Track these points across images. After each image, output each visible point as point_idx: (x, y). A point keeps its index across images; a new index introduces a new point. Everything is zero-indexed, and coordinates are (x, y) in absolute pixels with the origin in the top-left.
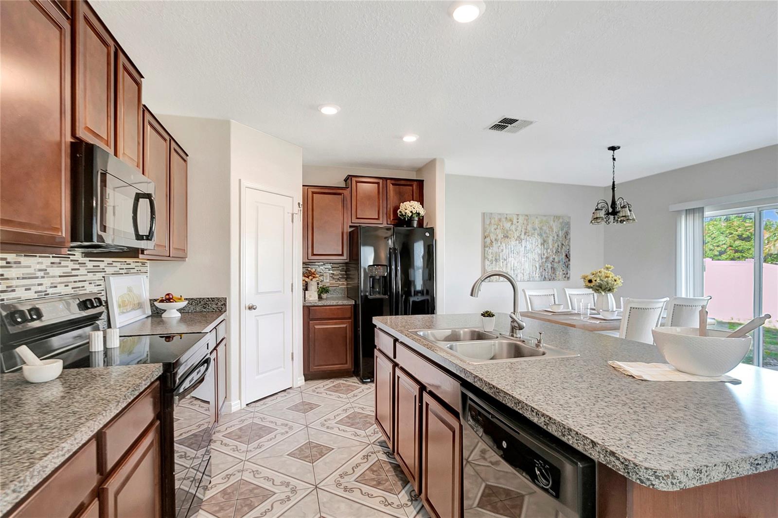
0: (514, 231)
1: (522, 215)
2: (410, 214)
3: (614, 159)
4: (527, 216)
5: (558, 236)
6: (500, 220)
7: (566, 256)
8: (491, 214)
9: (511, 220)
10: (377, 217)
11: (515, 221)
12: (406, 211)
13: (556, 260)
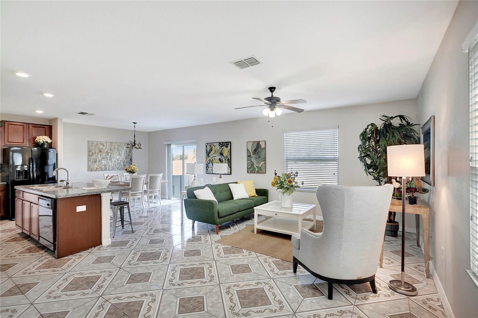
0: (104, 149)
1: (109, 142)
2: (42, 142)
3: (135, 127)
4: (111, 143)
5: (126, 151)
6: (97, 144)
7: (130, 160)
8: (92, 141)
9: (103, 145)
10: (22, 142)
11: (105, 145)
12: (40, 140)
13: (126, 161)
